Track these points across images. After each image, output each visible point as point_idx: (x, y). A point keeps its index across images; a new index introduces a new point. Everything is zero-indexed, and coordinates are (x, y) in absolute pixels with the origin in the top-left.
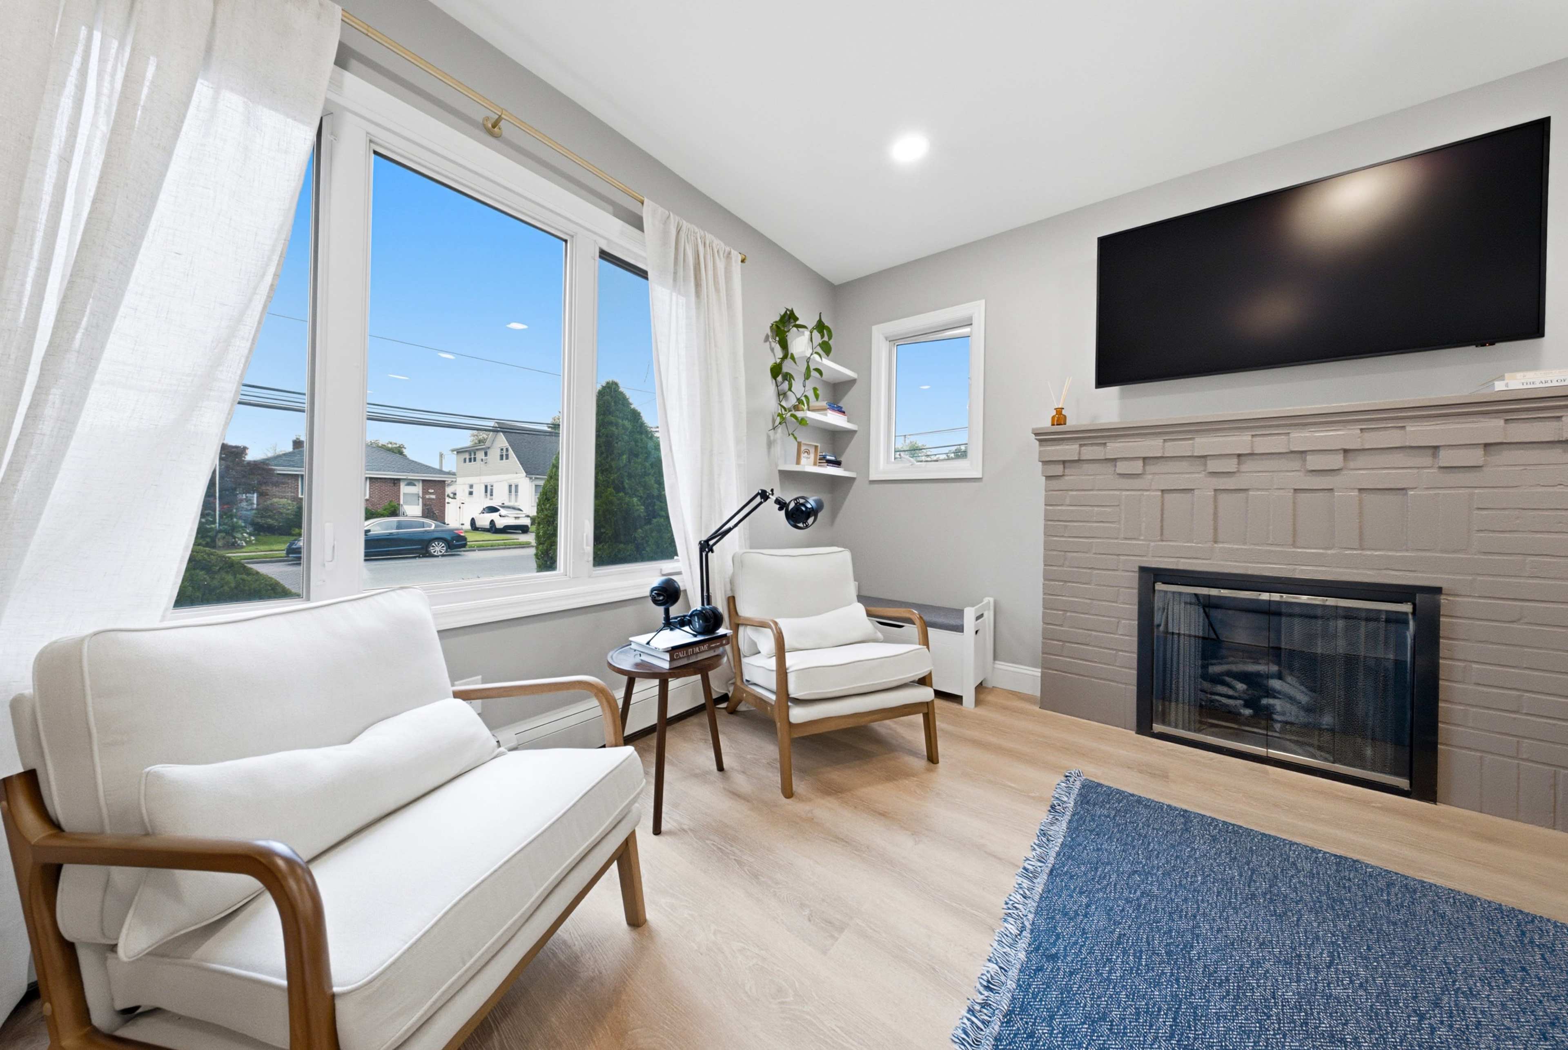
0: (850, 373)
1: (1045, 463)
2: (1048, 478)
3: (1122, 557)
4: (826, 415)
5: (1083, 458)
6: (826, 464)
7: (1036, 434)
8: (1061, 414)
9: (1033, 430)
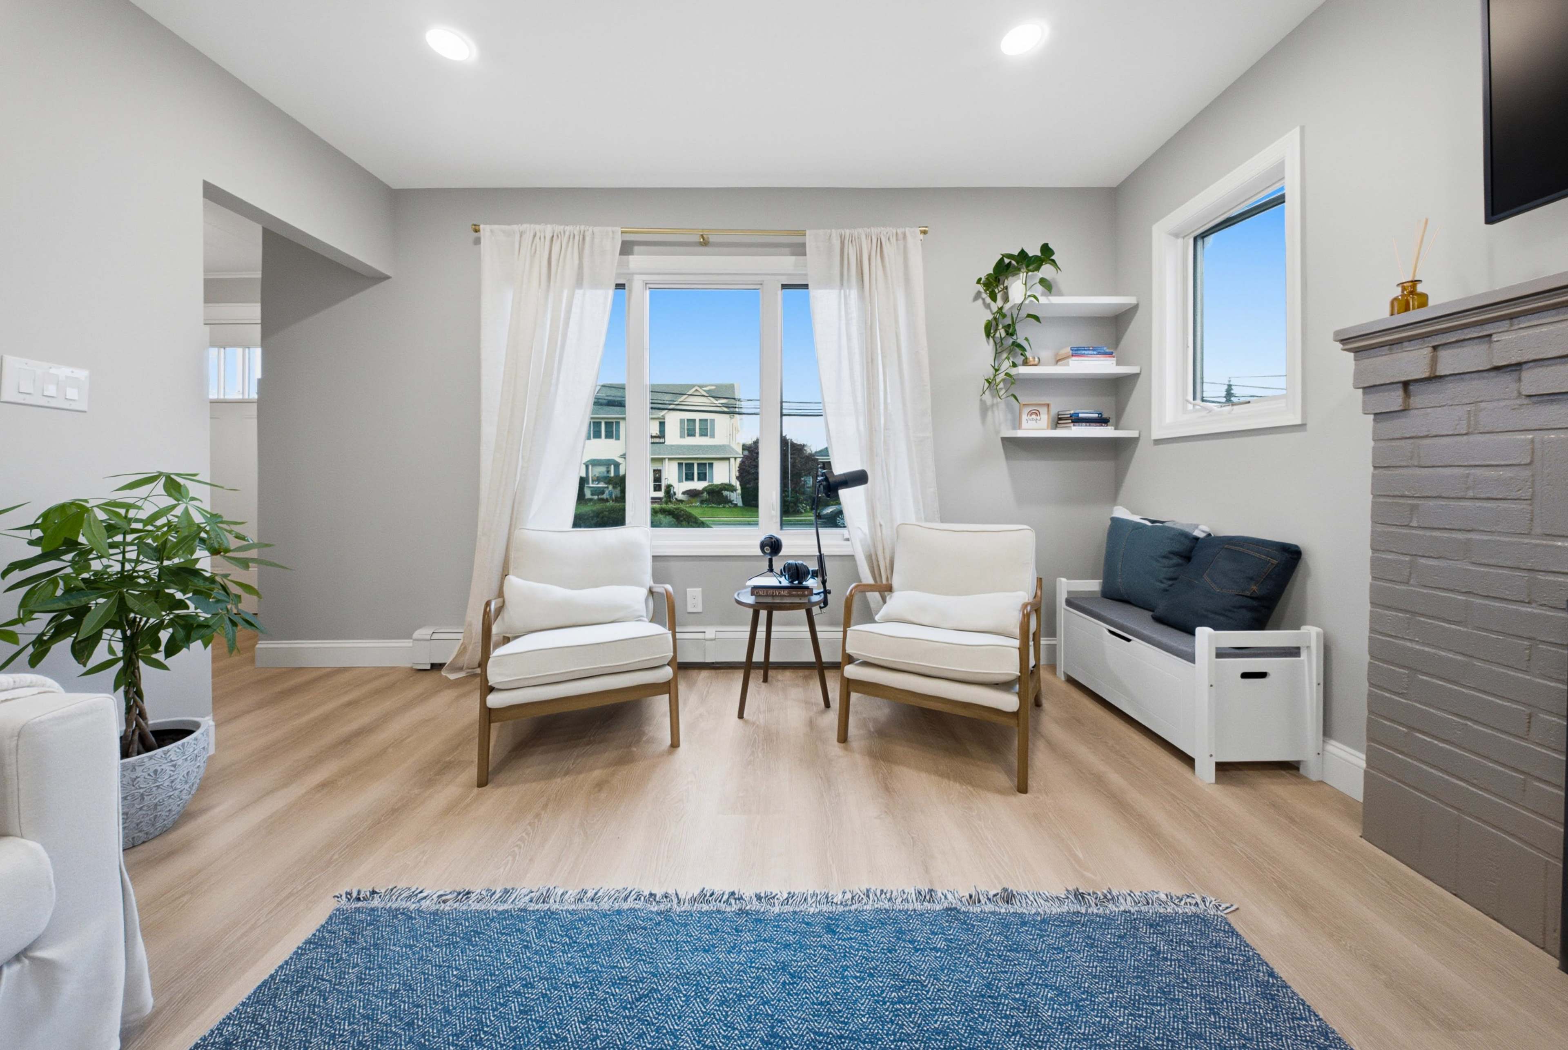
0: (1130, 300)
1: (1368, 389)
2: (1379, 416)
3: (1540, 576)
4: (1068, 365)
5: (1441, 371)
6: (1072, 425)
7: (1343, 341)
8: (1413, 292)
9: (1337, 333)
